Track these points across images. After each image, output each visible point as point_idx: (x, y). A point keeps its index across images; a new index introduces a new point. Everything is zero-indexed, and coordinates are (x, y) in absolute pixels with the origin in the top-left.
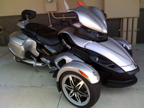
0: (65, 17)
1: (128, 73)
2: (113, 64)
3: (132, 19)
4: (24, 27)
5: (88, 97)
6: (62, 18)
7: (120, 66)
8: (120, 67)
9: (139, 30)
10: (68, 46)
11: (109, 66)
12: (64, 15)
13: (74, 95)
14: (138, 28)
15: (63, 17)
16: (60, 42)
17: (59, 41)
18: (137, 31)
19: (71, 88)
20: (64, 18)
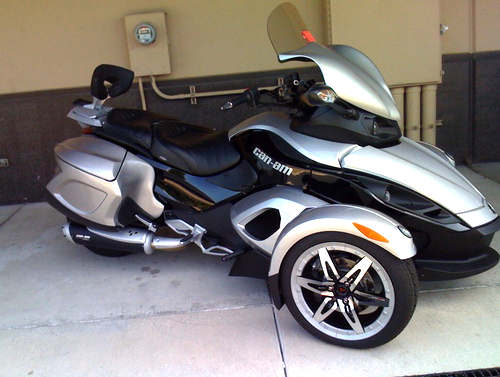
0: (197, 92)
1: (479, 230)
2: (436, 208)
3: (419, 89)
4: (97, 123)
5: (387, 306)
6: (187, 96)
7: (455, 212)
8: (455, 215)
9: (440, 124)
10: (279, 167)
11: (425, 214)
12: (192, 88)
13: (335, 307)
14: (438, 116)
15: (189, 92)
16: (241, 159)
17: (239, 157)
18: (438, 127)
19: (326, 289)
20: (193, 94)
